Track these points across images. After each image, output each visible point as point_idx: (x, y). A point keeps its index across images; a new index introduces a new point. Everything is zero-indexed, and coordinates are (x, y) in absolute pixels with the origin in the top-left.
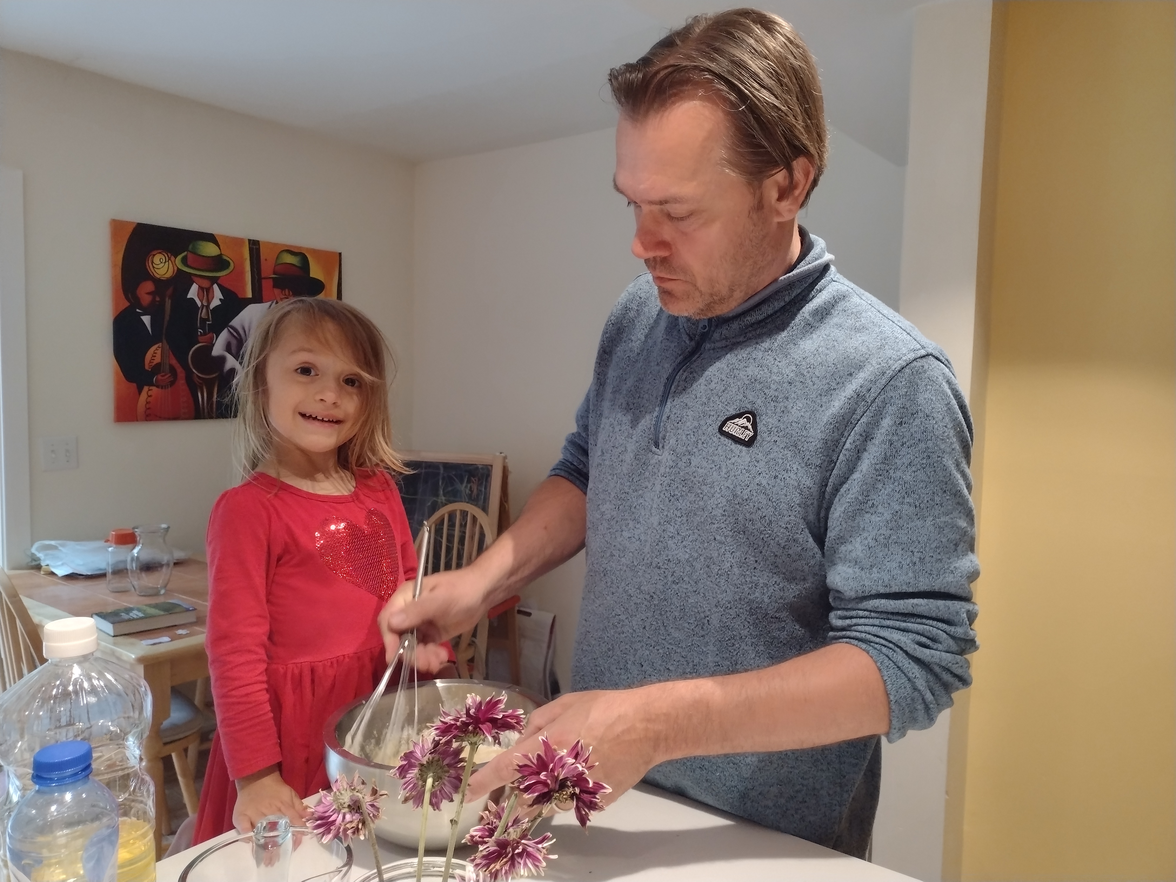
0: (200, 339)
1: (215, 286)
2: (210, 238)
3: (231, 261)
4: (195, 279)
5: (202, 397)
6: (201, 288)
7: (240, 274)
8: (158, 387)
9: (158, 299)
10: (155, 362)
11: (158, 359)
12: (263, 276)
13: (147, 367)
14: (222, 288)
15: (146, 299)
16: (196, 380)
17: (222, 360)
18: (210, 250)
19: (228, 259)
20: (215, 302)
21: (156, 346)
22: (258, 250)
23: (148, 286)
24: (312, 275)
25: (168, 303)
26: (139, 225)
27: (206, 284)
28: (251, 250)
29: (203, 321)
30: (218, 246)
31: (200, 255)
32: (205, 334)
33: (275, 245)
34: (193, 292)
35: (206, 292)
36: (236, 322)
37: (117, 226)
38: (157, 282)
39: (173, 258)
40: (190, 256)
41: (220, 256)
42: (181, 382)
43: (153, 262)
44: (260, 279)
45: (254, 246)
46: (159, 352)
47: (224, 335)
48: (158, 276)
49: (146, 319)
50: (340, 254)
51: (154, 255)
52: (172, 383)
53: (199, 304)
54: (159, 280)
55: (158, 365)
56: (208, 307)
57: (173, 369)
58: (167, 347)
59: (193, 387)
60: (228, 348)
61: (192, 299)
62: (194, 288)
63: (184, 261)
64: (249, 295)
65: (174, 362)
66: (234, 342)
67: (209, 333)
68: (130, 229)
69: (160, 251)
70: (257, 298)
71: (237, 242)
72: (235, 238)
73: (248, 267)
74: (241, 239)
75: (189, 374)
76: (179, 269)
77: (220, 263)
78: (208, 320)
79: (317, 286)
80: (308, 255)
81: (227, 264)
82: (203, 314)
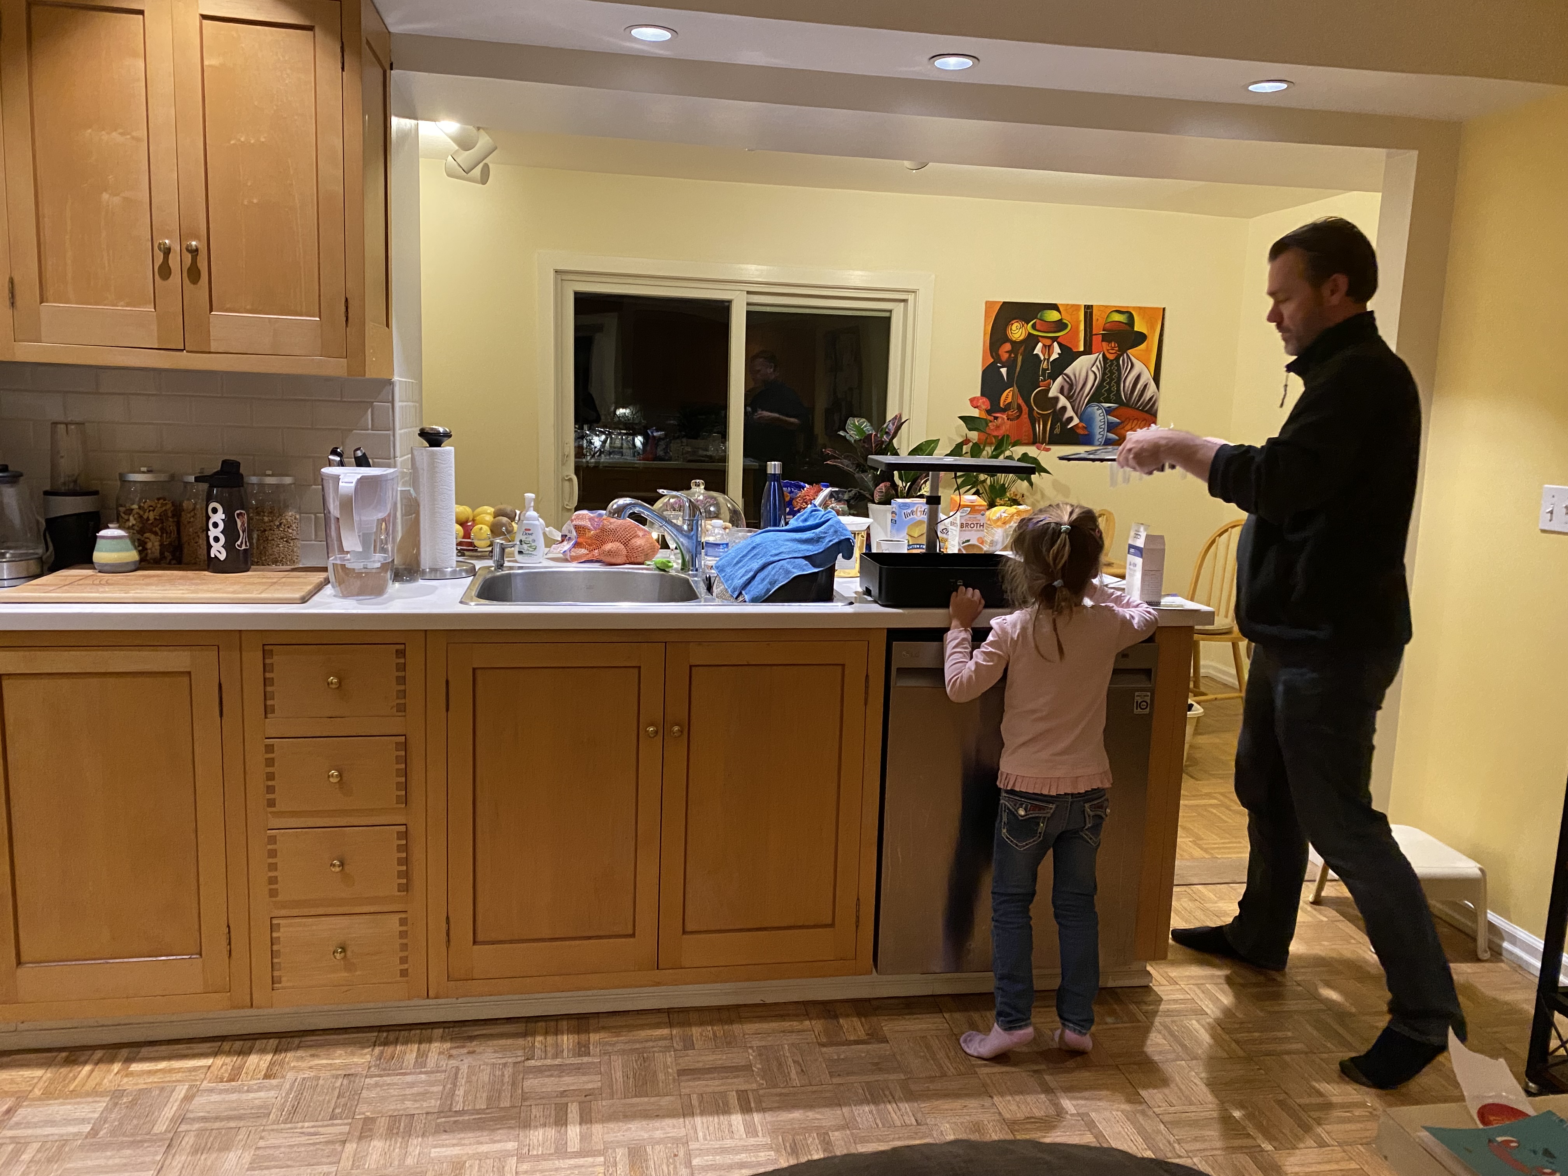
0: (1041, 384)
1: (1055, 343)
2: (1054, 307)
3: (1069, 323)
4: (1040, 339)
5: (1039, 428)
6: (1044, 346)
7: (1076, 331)
9: (1013, 355)
11: (1009, 400)
12: (1094, 332)
13: (1002, 405)
14: (1060, 345)
15: (1005, 356)
16: (1035, 414)
17: (1056, 399)
18: (1053, 316)
19: (1067, 322)
20: (1055, 356)
21: (1009, 390)
22: (1091, 313)
23: (1007, 347)
24: (1136, 329)
25: (1020, 358)
26: (1004, 303)
27: (1048, 342)
28: (1085, 313)
29: (1044, 370)
30: (1060, 312)
31: (1045, 321)
32: (1045, 380)
33: (1107, 307)
34: (1038, 350)
35: (1048, 348)
36: (1068, 371)
37: (989, 305)
38: (1014, 343)
40: (1038, 321)
41: (1061, 320)
43: (1011, 330)
44: (1091, 335)
45: (1089, 309)
47: (1060, 380)
49: (1004, 371)
50: (1164, 309)
51: (1013, 324)
52: (1018, 417)
53: (1042, 358)
54: (1015, 342)
55: (1010, 403)
56: (1048, 359)
57: (1019, 407)
58: (1016, 390)
59: (1033, 421)
60: (1062, 391)
61: (1037, 355)
62: (1040, 345)
63: (1034, 327)
64: (1082, 349)
65: (1021, 401)
66: (1066, 387)
67: (1048, 379)
68: (998, 307)
69: (1016, 321)
70: (1088, 351)
71: (1076, 307)
72: (1073, 306)
73: (1082, 327)
74: (1079, 306)
75: (1031, 410)
76: (1029, 333)
77: (1060, 325)
78: (1048, 369)
79: (1141, 338)
80: (1134, 313)
81: (1066, 326)
82: (1045, 365)
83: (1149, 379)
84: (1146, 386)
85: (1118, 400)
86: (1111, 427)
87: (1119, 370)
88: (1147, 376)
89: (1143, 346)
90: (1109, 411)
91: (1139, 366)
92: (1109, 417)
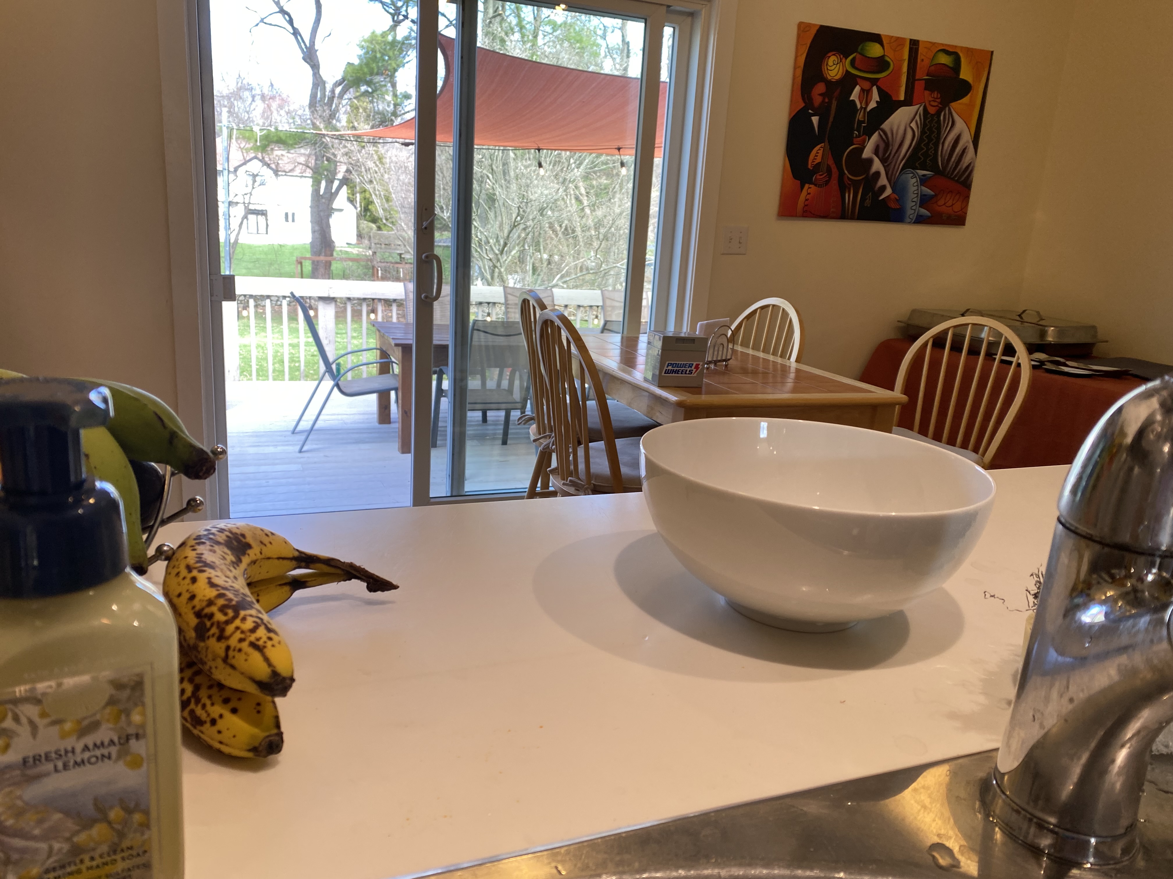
0: (855, 140)
1: (875, 89)
3: (891, 63)
5: (849, 197)
6: (862, 90)
8: (816, 185)
9: (827, 100)
10: (817, 161)
11: (819, 160)
12: (917, 78)
13: (809, 167)
14: (880, 91)
15: (817, 100)
16: (846, 180)
17: (870, 161)
18: (875, 50)
19: (889, 60)
20: (872, 105)
21: (819, 146)
22: (917, 51)
23: (820, 88)
24: (962, 76)
26: (822, 27)
27: (866, 85)
28: (911, 50)
29: (860, 122)
30: (883, 46)
31: (866, 57)
32: (859, 136)
33: (934, 44)
34: (855, 95)
35: (866, 93)
36: (886, 126)
37: (803, 27)
38: (829, 84)
39: (844, 60)
40: (858, 56)
41: (883, 56)
42: (834, 182)
43: (827, 64)
44: (914, 80)
45: (914, 44)
46: (821, 152)
47: (875, 137)
48: (829, 78)
49: (815, 120)
50: (992, 52)
51: (829, 57)
53: (859, 106)
54: (830, 82)
55: (819, 164)
57: (829, 169)
58: (827, 147)
59: (843, 188)
60: (876, 152)
61: (853, 101)
62: (857, 89)
63: (853, 63)
64: (902, 98)
65: (831, 162)
66: (882, 146)
67: (863, 135)
68: (814, 31)
69: (834, 53)
71: (899, 41)
72: (898, 38)
73: (905, 69)
74: (903, 39)
75: (841, 175)
76: (847, 71)
77: (881, 64)
78: (863, 122)
79: (965, 88)
80: (961, 55)
81: (888, 65)
82: (860, 116)
83: (968, 142)
84: (965, 149)
85: (934, 167)
86: (924, 201)
87: (939, 129)
88: (967, 138)
89: (965, 100)
90: (924, 181)
91: (960, 124)
92: (923, 188)
